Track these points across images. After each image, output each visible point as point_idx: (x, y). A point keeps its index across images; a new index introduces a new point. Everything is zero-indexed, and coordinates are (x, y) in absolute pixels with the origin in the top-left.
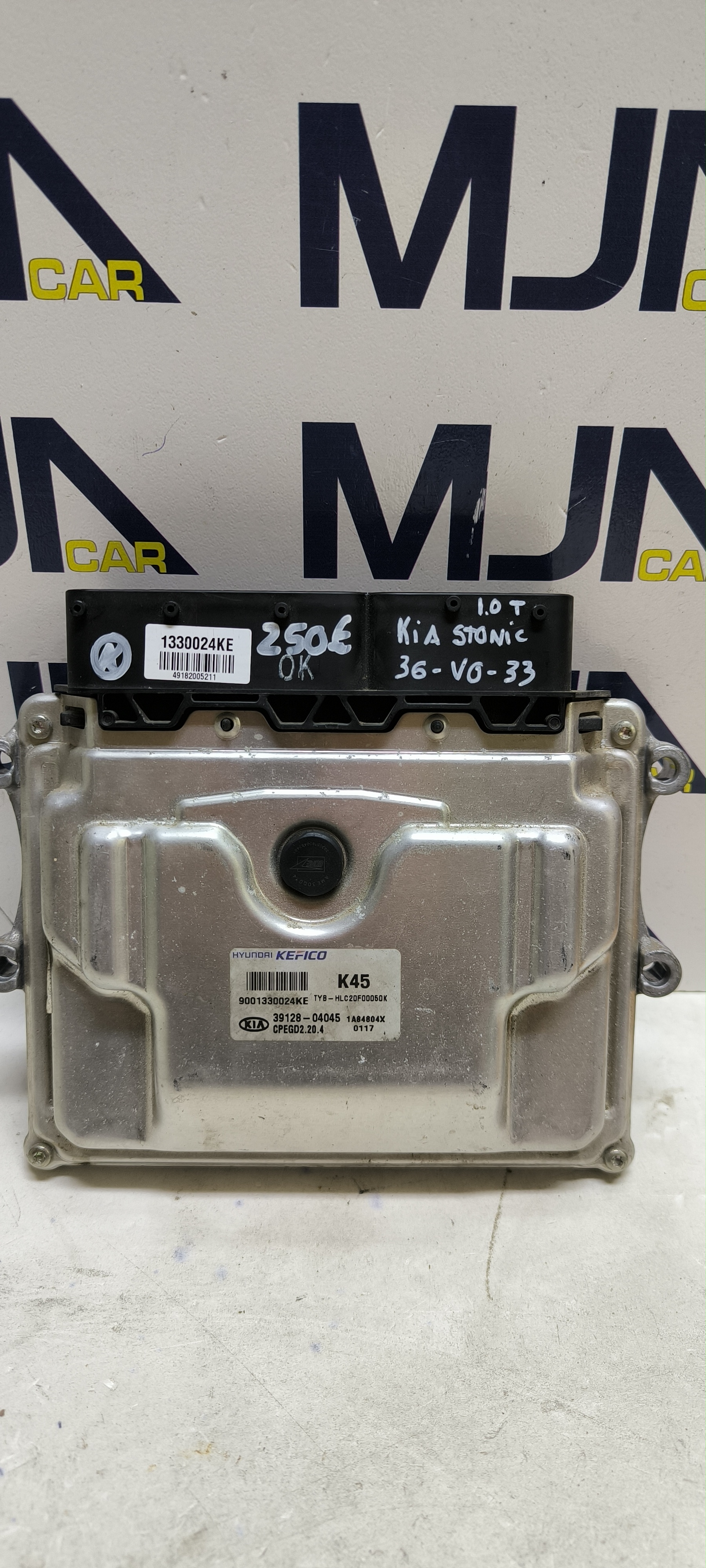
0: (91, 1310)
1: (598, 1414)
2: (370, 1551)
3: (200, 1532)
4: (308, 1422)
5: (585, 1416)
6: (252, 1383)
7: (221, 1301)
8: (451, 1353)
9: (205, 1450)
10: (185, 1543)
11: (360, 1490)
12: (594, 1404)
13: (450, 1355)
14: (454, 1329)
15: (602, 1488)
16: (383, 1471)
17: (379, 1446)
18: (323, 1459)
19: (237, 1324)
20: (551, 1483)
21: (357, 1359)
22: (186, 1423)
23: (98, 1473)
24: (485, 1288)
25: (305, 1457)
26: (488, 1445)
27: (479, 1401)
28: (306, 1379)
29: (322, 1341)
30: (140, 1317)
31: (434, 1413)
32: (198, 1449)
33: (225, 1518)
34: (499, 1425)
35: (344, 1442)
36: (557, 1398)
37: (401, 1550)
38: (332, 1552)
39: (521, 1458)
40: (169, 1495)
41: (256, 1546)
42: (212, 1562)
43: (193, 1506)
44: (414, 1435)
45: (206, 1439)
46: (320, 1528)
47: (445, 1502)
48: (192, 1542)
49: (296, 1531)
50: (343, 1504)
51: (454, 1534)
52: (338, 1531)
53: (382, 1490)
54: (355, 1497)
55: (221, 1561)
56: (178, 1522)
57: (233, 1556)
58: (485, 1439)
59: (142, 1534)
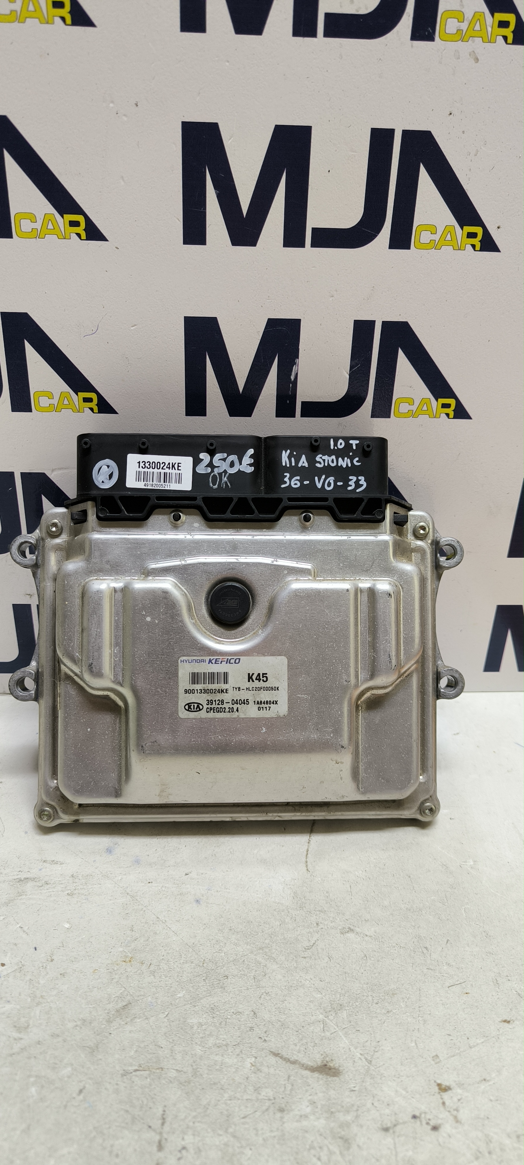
0: (53, 884)
1: (375, 934)
2: (233, 1012)
3: (126, 1005)
4: (193, 943)
5: (367, 936)
6: (157, 922)
7: (137, 877)
8: (284, 902)
9: (128, 960)
10: (117, 1011)
11: (226, 980)
12: (373, 929)
13: (283, 903)
14: (285, 889)
15: (377, 975)
16: (241, 969)
17: (238, 955)
18: (203, 964)
19: (147, 890)
20: (346, 973)
21: (224, 907)
22: (116, 946)
23: (61, 975)
24: (305, 865)
25: (192, 962)
26: (307, 953)
27: (301, 928)
28: (192, 919)
29: (202, 898)
30: (85, 887)
31: (272, 936)
32: (124, 960)
33: (142, 997)
34: (313, 942)
35: (216, 954)
36: (350, 926)
37: (252, 1011)
38: (210, 1013)
39: (327, 959)
40: (107, 986)
41: (162, 1011)
42: (135, 1021)
43: (121, 991)
44: (260, 949)
45: (129, 954)
46: (202, 1001)
47: (279, 986)
48: (122, 1010)
49: (186, 1003)
50: (216, 988)
51: (285, 1002)
52: (213, 1002)
53: (241, 979)
54: (224, 984)
55: (140, 1020)
56: (112, 1000)
57: (147, 1017)
58: (305, 950)
59: (90, 1007)
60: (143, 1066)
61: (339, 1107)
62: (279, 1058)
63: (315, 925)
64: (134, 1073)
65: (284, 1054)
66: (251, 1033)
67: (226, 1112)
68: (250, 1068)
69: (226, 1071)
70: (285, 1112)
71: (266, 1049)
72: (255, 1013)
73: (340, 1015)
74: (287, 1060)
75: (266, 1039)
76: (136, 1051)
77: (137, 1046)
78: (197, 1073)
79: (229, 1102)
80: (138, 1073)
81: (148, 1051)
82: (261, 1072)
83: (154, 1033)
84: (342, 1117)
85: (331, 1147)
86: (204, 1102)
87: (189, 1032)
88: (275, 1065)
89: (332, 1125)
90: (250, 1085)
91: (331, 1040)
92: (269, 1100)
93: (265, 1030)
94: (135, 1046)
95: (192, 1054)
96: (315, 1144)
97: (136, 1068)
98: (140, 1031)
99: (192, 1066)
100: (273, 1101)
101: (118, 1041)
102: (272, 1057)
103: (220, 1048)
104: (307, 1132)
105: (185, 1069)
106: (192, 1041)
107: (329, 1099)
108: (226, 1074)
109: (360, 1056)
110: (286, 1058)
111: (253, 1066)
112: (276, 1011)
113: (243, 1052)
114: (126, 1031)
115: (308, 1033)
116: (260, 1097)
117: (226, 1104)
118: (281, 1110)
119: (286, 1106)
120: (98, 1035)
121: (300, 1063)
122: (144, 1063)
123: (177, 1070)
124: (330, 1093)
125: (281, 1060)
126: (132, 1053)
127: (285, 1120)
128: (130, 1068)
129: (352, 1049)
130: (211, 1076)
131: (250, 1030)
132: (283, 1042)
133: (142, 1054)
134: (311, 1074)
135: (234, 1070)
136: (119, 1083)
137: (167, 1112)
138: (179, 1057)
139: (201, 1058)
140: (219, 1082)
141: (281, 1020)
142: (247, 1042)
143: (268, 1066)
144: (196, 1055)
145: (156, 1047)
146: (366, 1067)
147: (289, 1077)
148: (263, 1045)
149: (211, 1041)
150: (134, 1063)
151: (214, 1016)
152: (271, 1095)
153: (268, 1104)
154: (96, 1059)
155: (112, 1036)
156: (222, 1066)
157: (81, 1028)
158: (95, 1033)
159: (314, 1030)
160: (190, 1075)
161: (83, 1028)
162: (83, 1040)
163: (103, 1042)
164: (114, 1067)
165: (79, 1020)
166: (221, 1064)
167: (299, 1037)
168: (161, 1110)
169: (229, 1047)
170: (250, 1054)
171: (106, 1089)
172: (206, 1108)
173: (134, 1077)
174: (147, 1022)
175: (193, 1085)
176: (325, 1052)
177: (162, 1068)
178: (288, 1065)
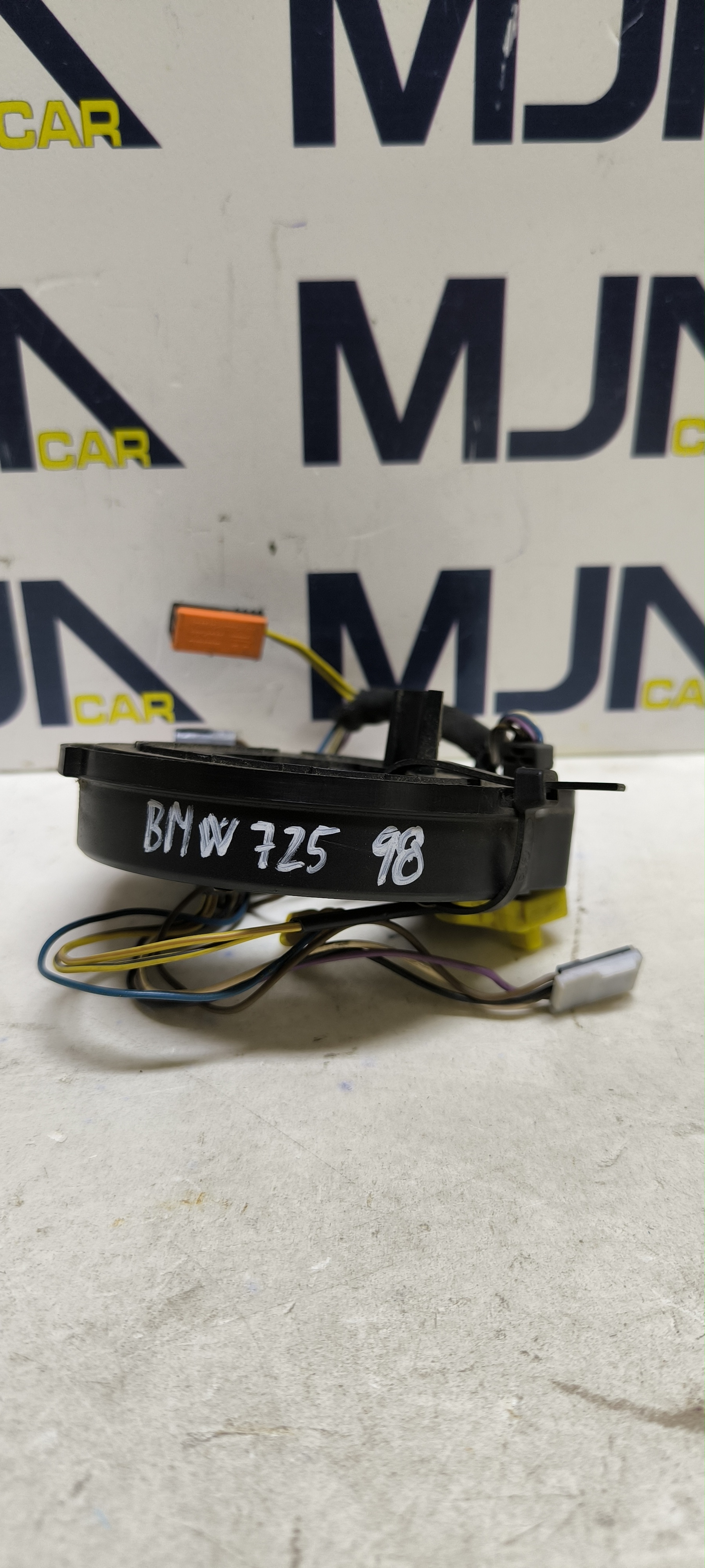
0: (31, 1065)
2: (450, 1299)
3: (192, 1290)
4: (343, 1164)
6: (259, 1127)
8: (536, 1082)
9: (196, 1199)
10: (170, 1302)
11: (425, 1233)
13: (534, 1084)
14: (536, 1058)
16: (457, 1209)
17: (448, 1183)
18: (368, 1202)
19: (233, 1067)
21: (406, 1095)
22: (166, 1172)
23: (39, 1231)
25: (342, 1200)
26: (605, 1175)
27: (583, 1128)
28: (336, 1118)
29: (354, 1080)
31: (521, 1145)
32: (186, 1199)
33: (229, 1273)
34: (614, 1153)
35: (396, 1182)
36: (694, 1121)
37: (496, 1295)
38: (393, 1302)
39: (654, 1185)
40: (145, 1252)
41: (279, 1301)
42: (215, 1323)
43: (180, 1262)
44: (497, 1169)
45: (196, 1188)
46: (372, 1278)
47: (553, 1239)
48: (181, 1301)
49: (336, 1282)
50: (404, 1249)
51: (572, 1273)
52: (400, 1279)
53: (459, 1230)
54: (420, 1241)
55: (227, 1321)
56: (159, 1280)
57: (244, 1315)
58: (599, 1168)
59: (105, 1297)
60: (235, 1424)
62: (578, 1397)
63: (614, 1121)
64: (215, 1441)
65: (589, 1385)
66: (498, 1342)
67: (459, 1531)
68: (508, 1422)
69: (449, 1431)
70: (617, 1527)
71: (543, 1377)
72: (503, 1300)
74: (600, 1401)
75: (540, 1355)
76: (219, 1389)
77: (219, 1378)
78: (377, 1437)
79: (464, 1505)
80: (224, 1440)
81: (248, 1388)
82: (537, 1429)
83: (260, 1348)
86: (400, 1507)
87: (348, 1345)
88: (572, 1414)
90: (516, 1462)
92: (570, 1496)
93: (533, 1335)
94: (214, 1380)
95: (358, 1394)
97: (220, 1428)
98: (225, 1345)
99: (360, 1420)
100: (580, 1500)
101: (172, 1368)
102: (560, 1395)
103: (428, 1380)
105: (344, 1429)
106: (356, 1363)
108: (449, 1438)
110: (596, 1395)
111: (516, 1416)
112: (553, 1294)
113: (486, 1384)
114: (192, 1346)
115: (641, 1338)
116: (545, 1490)
117: (457, 1509)
118: (606, 1522)
119: (615, 1510)
120: (124, 1355)
121: (632, 1407)
122: (240, 1417)
123: (323, 1430)
125: (583, 1401)
126: (210, 1394)
127: (619, 1546)
128: (204, 1429)
130: (410, 1444)
131: (497, 1337)
132: (582, 1360)
133: (233, 1397)
134: (667, 1430)
135: (469, 1428)
136: (176, 1464)
137: (305, 1533)
138: (325, 1400)
139: (382, 1403)
140: (434, 1457)
141: (569, 1312)
142: (493, 1362)
143: (553, 1416)
144: (368, 1395)
145: (268, 1379)
147: (611, 1440)
148: (533, 1368)
149: (405, 1363)
150: (214, 1416)
151: (406, 1307)
152: (572, 1484)
153: (567, 1506)
154: (118, 1409)
155: (159, 1356)
156: (436, 1420)
157: (83, 1340)
158: (116, 1351)
159: (653, 1331)
160: (357, 1442)
161: (89, 1340)
162: (88, 1368)
163: (137, 1371)
164: (165, 1426)
165: (79, 1323)
166: (434, 1415)
167: (619, 1347)
168: (287, 1529)
169: (450, 1376)
170: (505, 1389)
171: (144, 1479)
172: (406, 1521)
173: (214, 1450)
174: (243, 1324)
175: (367, 1464)
176: (691, 1380)
177: (285, 1428)
178: (604, 1411)
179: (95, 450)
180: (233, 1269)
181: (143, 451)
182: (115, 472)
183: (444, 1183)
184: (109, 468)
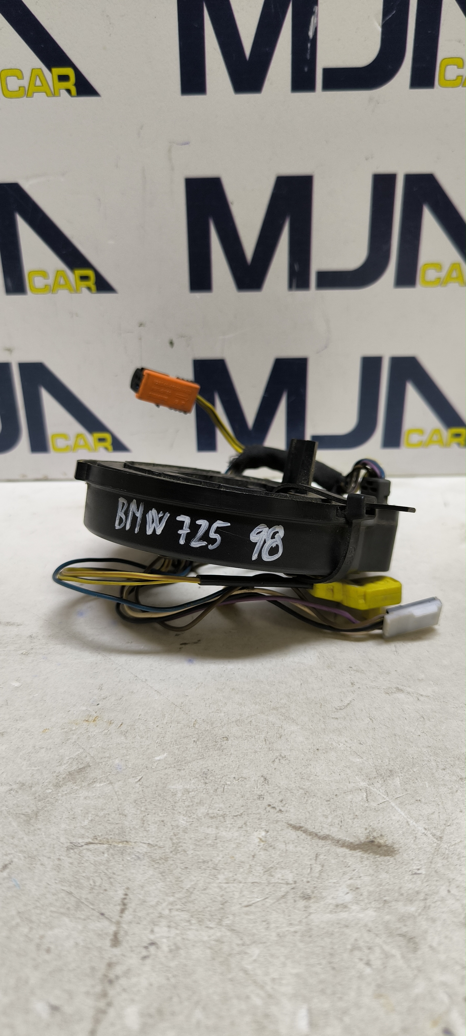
0: (5, 643)
1: (434, 694)
2: (234, 778)
3: (84, 768)
4: (182, 703)
5: (422, 695)
6: (135, 681)
7: (113, 637)
10: (70, 774)
11: (226, 742)
12: (430, 689)
15: (440, 737)
16: (246, 730)
18: (194, 724)
20: (395, 735)
22: (77, 705)
25: (179, 723)
26: (338, 714)
27: (330, 688)
28: (182, 679)
30: (45, 647)
31: (291, 696)
32: (87, 719)
33: (106, 759)
34: (347, 702)
35: (213, 714)
36: (398, 686)
37: (262, 776)
38: (200, 778)
39: (367, 720)
40: (59, 747)
41: (133, 775)
42: (94, 785)
43: (79, 752)
44: (274, 709)
45: (94, 713)
46: (190, 765)
47: (300, 749)
48: (77, 773)
49: (168, 766)
50: (211, 750)
51: (310, 767)
52: (206, 766)
53: (246, 741)
54: (222, 746)
55: (101, 785)
56: (65, 762)
57: (112, 782)
58: (336, 710)
59: (33, 770)
60: (99, 839)
61: (397, 895)
62: (302, 832)
63: (350, 684)
64: (85, 847)
65: (310, 827)
66: (259, 801)
67: (220, 899)
68: (258, 844)
69: (222, 847)
70: (312, 900)
71: (282, 821)
72: (265, 779)
73: (390, 782)
74: (315, 835)
75: (283, 809)
76: (92, 820)
77: (93, 814)
78: (179, 849)
79: (225, 885)
80: (91, 846)
81: (109, 820)
82: (274, 848)
83: (119, 800)
84: (402, 908)
85: (387, 948)
86: (188, 885)
87: (170, 800)
88: (296, 841)
89: (387, 918)
90: (259, 865)
91: (379, 812)
92: (287, 884)
93: (280, 798)
94: (90, 815)
95: (172, 826)
96: (361, 943)
97: (90, 840)
98: (99, 797)
99: (171, 839)
100: (293, 886)
101: (66, 808)
102: (291, 831)
103: (214, 820)
104: (347, 926)
105: (161, 844)
106: (173, 809)
107: (381, 885)
108: (222, 851)
109: (424, 831)
110: (312, 832)
111: (263, 841)
112: (296, 777)
113: (248, 824)
114: (80, 797)
115: (345, 803)
116: (273, 880)
117: (220, 888)
118: (307, 897)
119: (313, 892)
120: (39, 801)
121: (333, 839)
122: (102, 835)
123: (149, 844)
124: (380, 877)
125: (304, 835)
126: (86, 822)
127: (311, 910)
128: (80, 841)
129: (412, 822)
130: (198, 853)
131: (259, 799)
132: (307, 813)
133: (100, 825)
134: (351, 852)
135: (234, 846)
136: (62, 857)
137: (131, 896)
138: (153, 828)
139: (185, 831)
140: (211, 860)
141: (304, 787)
142: (254, 812)
143: (284, 842)
144: (178, 827)
145: (121, 816)
146: (435, 845)
147: (317, 856)
148: (278, 816)
149: (202, 810)
150: (87, 834)
151: (207, 781)
152: (290, 877)
153: (284, 889)
154: (32, 828)
155: (60, 802)
156: (215, 841)
157: (17, 792)
158: (35, 798)
159: (352, 799)
160: (167, 851)
161: (20, 792)
162: (18, 807)
163: (45, 809)
164: (58, 838)
165: (16, 783)
166: (215, 838)
167: (330, 807)
168: (121, 893)
169: (227, 818)
170: (259, 826)
171: (42, 864)
172: (190, 892)
173: (84, 851)
174: (111, 786)
175: (172, 862)
176: (371, 826)
177: (127, 842)
178: (316, 840)
179: (62, 281)
180: (109, 758)
181: (91, 283)
182: (75, 295)
183: (241, 715)
184: (71, 293)
